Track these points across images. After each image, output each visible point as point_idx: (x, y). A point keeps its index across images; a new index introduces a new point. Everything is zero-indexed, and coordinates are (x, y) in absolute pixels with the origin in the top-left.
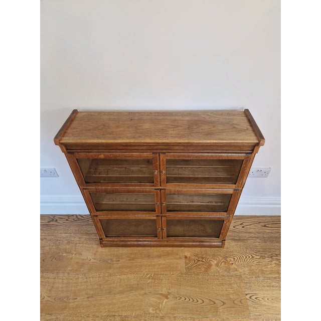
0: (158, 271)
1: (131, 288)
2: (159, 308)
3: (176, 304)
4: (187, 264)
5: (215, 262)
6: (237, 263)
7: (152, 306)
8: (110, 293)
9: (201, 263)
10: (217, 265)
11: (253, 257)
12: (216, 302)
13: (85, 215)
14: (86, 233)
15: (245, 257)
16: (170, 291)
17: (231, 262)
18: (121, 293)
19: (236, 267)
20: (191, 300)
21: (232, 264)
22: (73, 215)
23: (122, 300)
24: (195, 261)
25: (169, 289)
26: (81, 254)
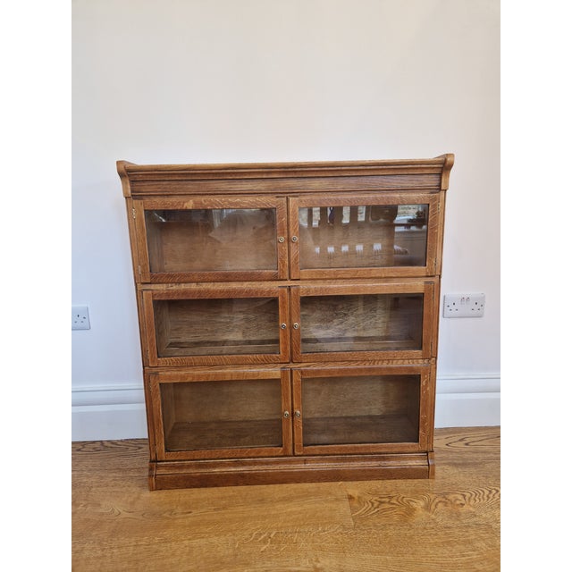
0: (286, 527)
4: (353, 510)
5: (422, 504)
6: (472, 502)
9: (387, 506)
10: (427, 508)
15: (487, 492)
16: (319, 565)
17: (458, 502)
19: (471, 509)
21: (462, 505)
24: (373, 504)
25: (317, 561)
26: (100, 505)
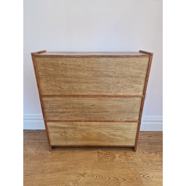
0: (79, 160)
1: (58, 170)
2: (77, 182)
3: (89, 180)
4: (98, 156)
5: (118, 155)
6: (133, 156)
7: (72, 181)
8: (43, 173)
9: (108, 155)
10: (120, 157)
11: (143, 153)
12: (119, 179)
13: (35, 130)
14: (33, 139)
15: (138, 153)
16: (86, 172)
17: (129, 155)
18: (51, 173)
19: (132, 158)
20: (101, 178)
21: (130, 156)
22: (27, 130)
23: (50, 177)
24: (104, 154)
25: (86, 171)
26: (27, 150)
